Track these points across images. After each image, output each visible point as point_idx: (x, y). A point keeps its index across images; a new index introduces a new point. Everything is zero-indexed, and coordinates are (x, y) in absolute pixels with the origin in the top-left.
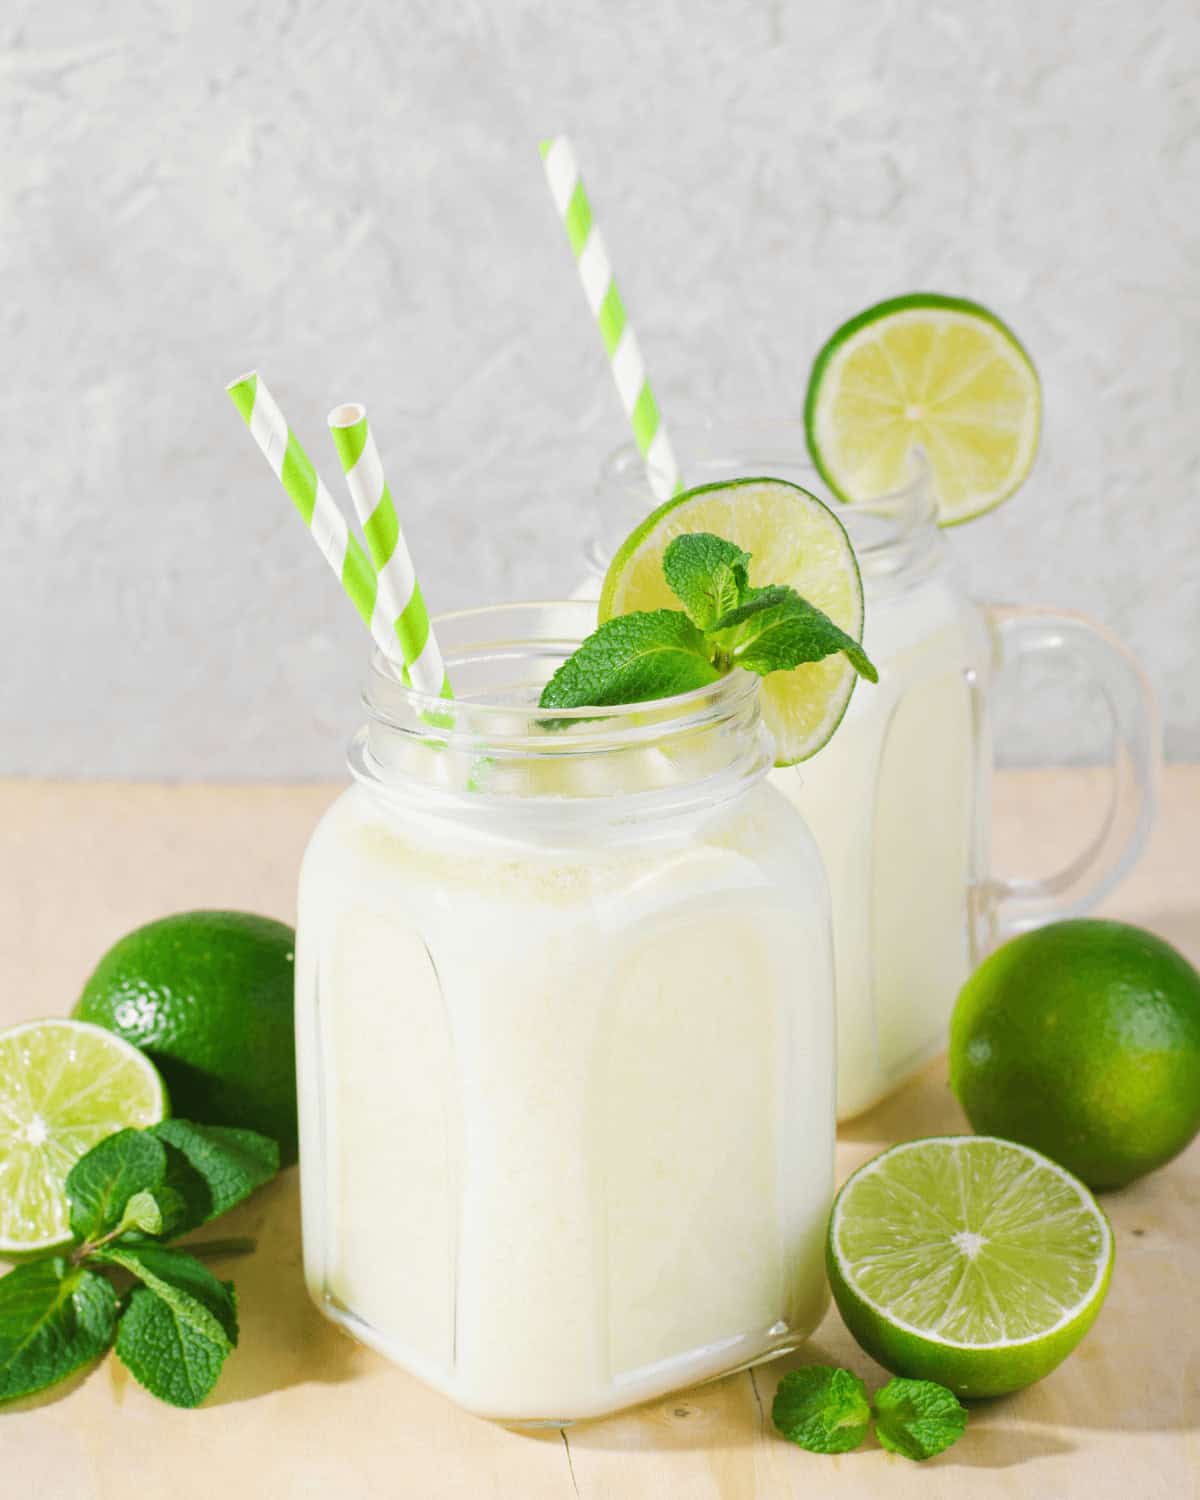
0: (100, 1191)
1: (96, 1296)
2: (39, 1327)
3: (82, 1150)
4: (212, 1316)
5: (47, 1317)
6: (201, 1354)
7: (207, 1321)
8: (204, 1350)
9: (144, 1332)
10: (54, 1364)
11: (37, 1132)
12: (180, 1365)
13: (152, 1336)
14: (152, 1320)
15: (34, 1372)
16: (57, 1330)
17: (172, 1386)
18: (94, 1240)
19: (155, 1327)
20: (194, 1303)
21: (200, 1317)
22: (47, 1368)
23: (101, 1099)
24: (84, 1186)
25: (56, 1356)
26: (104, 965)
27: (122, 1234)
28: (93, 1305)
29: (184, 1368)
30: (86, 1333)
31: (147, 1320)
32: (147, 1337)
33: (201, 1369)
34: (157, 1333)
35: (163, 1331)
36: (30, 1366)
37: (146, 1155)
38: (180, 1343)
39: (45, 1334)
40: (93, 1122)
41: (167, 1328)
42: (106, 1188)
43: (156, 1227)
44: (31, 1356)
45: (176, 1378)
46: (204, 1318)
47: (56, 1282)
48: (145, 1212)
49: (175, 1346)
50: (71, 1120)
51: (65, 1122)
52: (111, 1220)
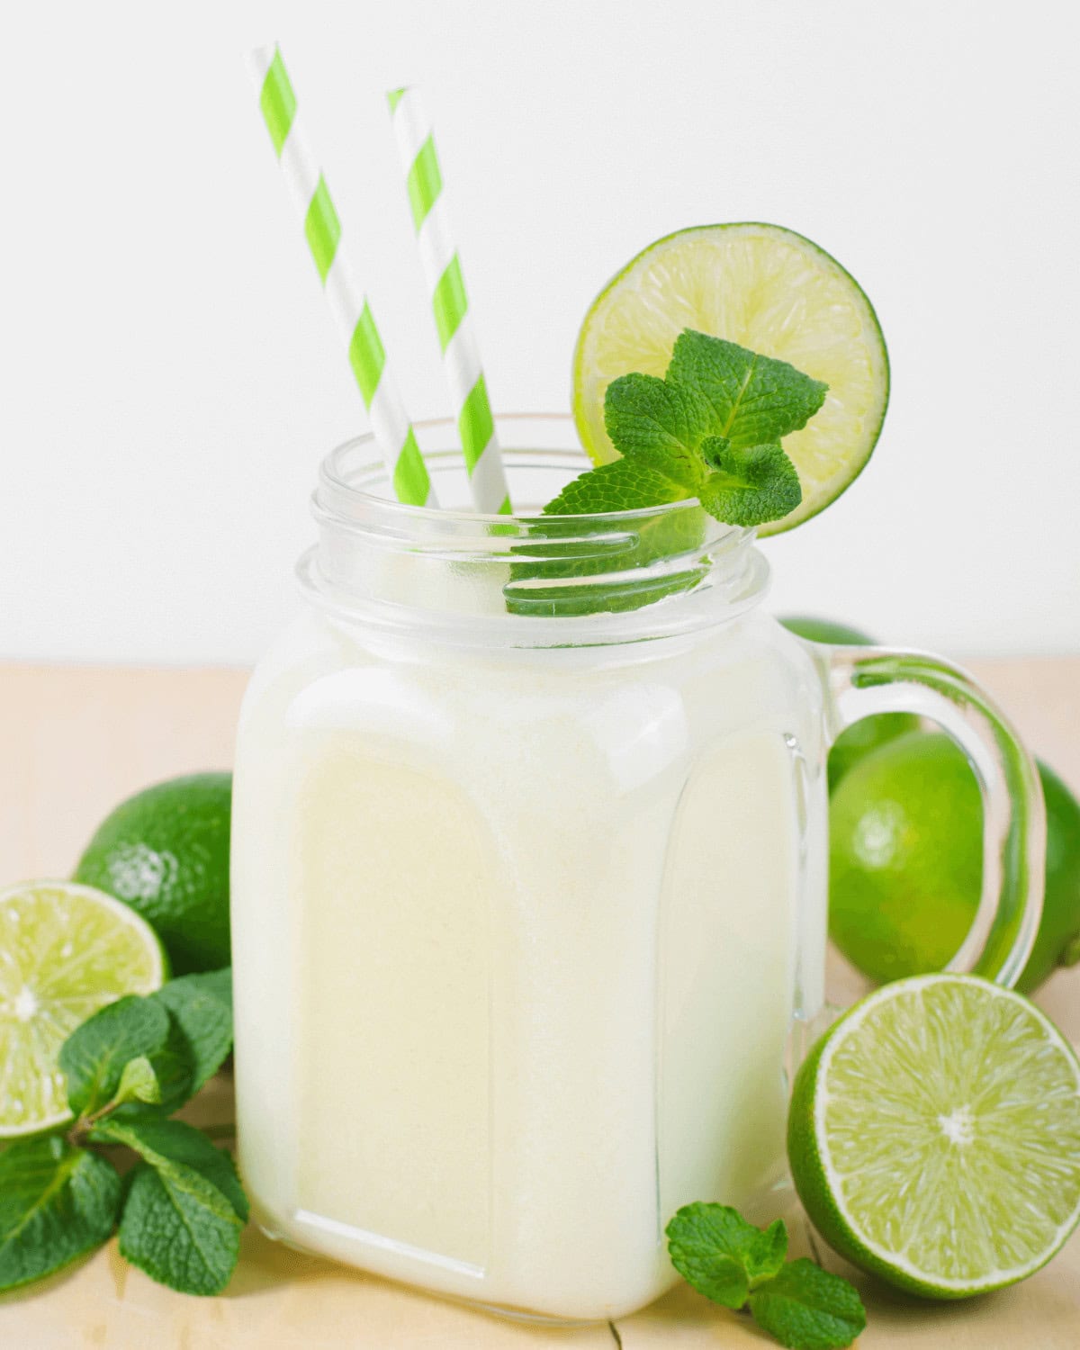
0: (95, 1060)
1: (97, 1179)
2: (33, 1213)
3: (75, 1022)
4: (216, 1189)
5: (43, 1203)
6: (214, 1233)
7: (212, 1196)
8: (217, 1229)
9: (145, 1224)
10: (47, 1255)
11: (26, 1005)
12: (194, 1250)
13: (155, 1227)
14: (151, 1210)
15: (26, 1264)
16: (52, 1217)
17: (191, 1274)
18: (89, 1115)
19: (156, 1216)
20: (197, 1177)
21: (204, 1191)
22: (39, 1258)
23: (96, 967)
24: (79, 1057)
25: (51, 1246)
26: (104, 830)
27: (119, 1105)
28: (94, 1190)
29: (198, 1251)
30: (84, 1221)
31: (146, 1210)
32: (149, 1229)
33: (216, 1249)
34: (161, 1221)
35: (165, 1218)
36: (21, 1257)
37: (149, 1021)
38: (187, 1228)
39: (39, 1223)
40: (86, 993)
41: (169, 1214)
42: (102, 1058)
43: (154, 1095)
44: (23, 1243)
45: (191, 1264)
46: (209, 1192)
47: (53, 1164)
48: (141, 1080)
49: (182, 1231)
50: (63, 990)
51: (55, 994)
52: (109, 1091)
